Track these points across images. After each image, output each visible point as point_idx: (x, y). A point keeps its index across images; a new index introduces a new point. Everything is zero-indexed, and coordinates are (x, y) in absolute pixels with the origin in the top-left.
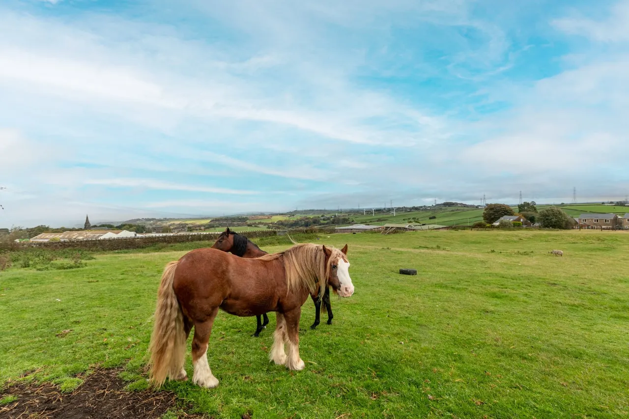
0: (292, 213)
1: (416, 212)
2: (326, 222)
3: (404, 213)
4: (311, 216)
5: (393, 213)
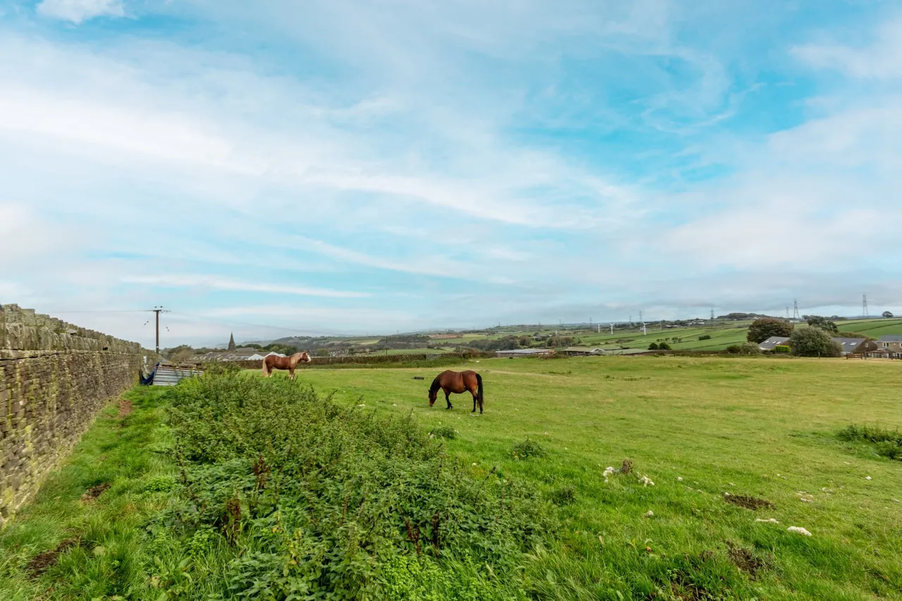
1: (682, 328)
2: (539, 343)
3: (660, 330)
4: (519, 334)
5: (642, 331)
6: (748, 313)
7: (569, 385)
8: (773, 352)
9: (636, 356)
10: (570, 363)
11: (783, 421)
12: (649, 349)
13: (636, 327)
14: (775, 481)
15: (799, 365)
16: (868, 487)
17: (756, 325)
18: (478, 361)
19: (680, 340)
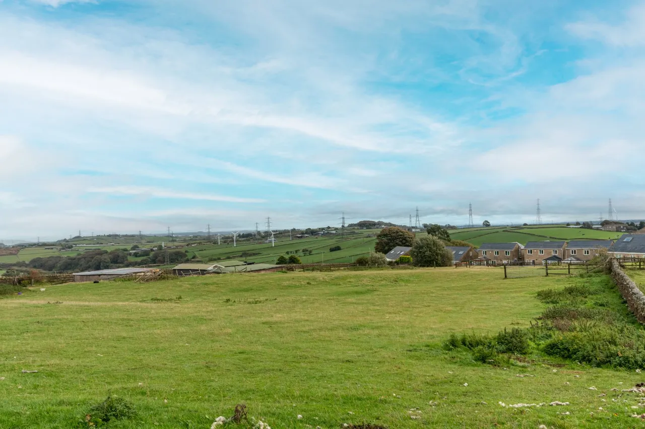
0: (67, 241)
1: (312, 238)
2: (139, 259)
3: (288, 240)
4: (110, 248)
5: (271, 242)
6: (376, 221)
7: (177, 316)
8: (397, 263)
9: (263, 272)
10: (181, 286)
11: (402, 336)
12: (277, 264)
13: (263, 237)
14: (390, 403)
15: (418, 276)
16: (465, 394)
17: (383, 235)
18: (43, 289)
19: (310, 252)
